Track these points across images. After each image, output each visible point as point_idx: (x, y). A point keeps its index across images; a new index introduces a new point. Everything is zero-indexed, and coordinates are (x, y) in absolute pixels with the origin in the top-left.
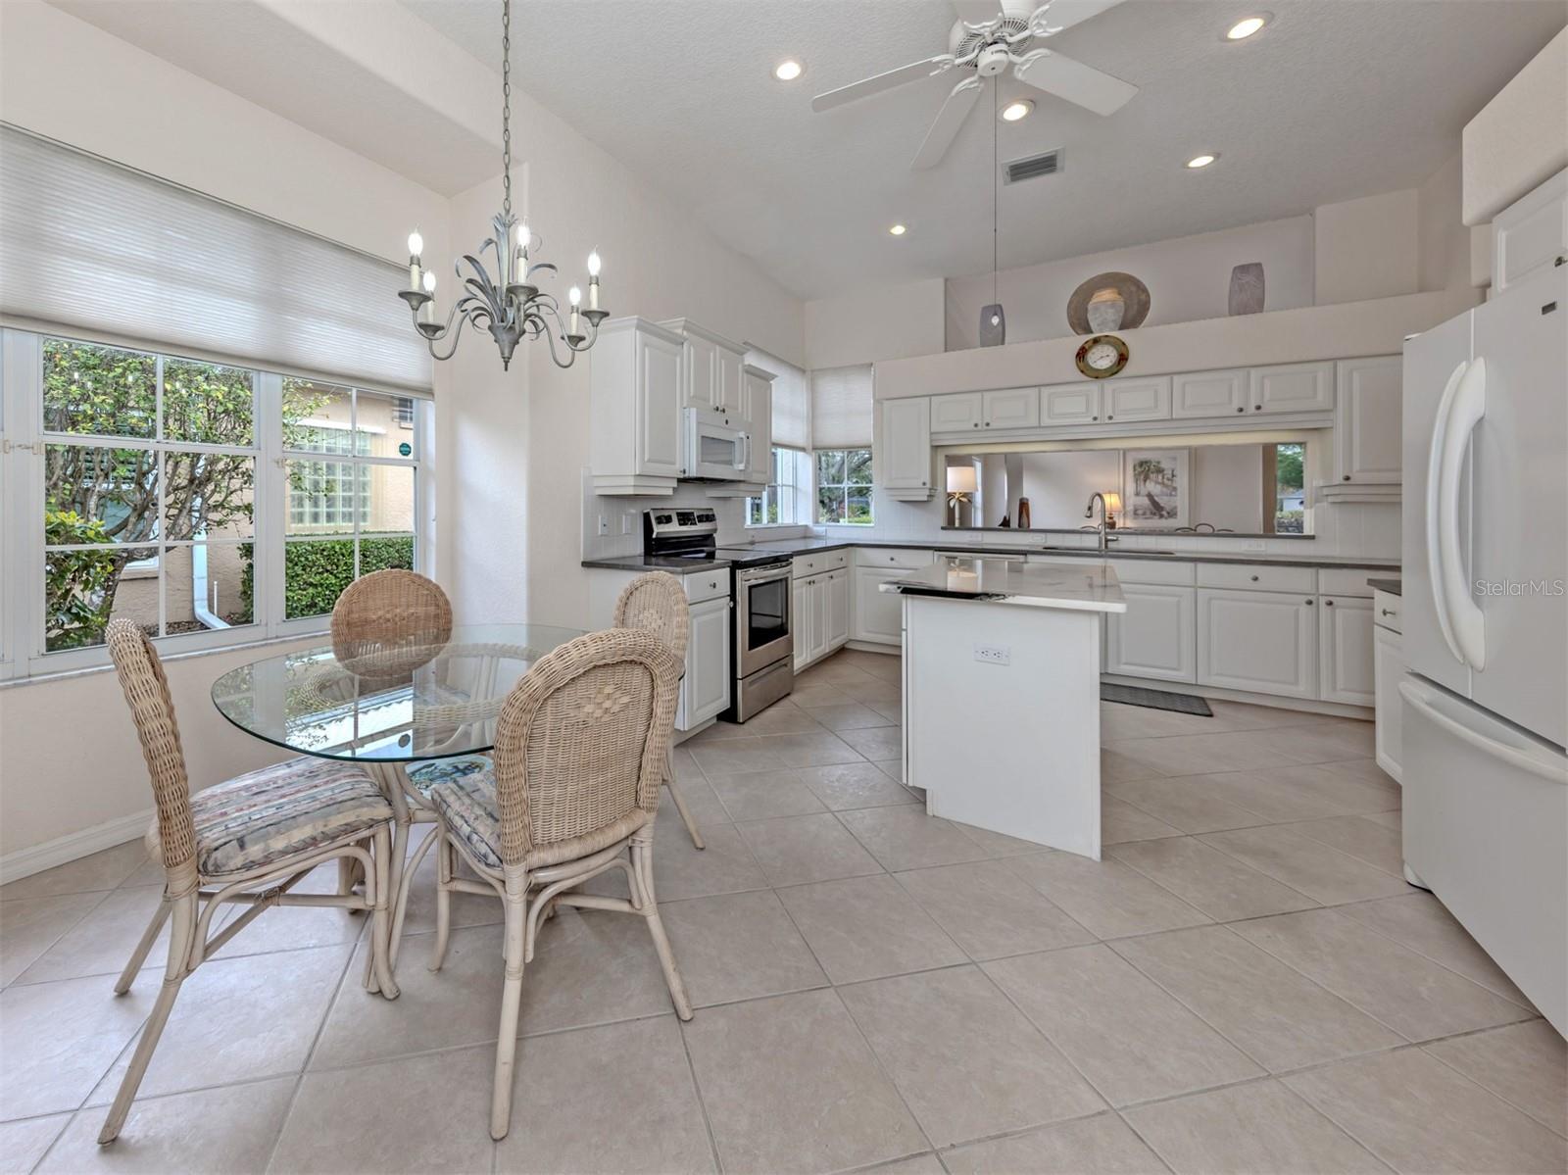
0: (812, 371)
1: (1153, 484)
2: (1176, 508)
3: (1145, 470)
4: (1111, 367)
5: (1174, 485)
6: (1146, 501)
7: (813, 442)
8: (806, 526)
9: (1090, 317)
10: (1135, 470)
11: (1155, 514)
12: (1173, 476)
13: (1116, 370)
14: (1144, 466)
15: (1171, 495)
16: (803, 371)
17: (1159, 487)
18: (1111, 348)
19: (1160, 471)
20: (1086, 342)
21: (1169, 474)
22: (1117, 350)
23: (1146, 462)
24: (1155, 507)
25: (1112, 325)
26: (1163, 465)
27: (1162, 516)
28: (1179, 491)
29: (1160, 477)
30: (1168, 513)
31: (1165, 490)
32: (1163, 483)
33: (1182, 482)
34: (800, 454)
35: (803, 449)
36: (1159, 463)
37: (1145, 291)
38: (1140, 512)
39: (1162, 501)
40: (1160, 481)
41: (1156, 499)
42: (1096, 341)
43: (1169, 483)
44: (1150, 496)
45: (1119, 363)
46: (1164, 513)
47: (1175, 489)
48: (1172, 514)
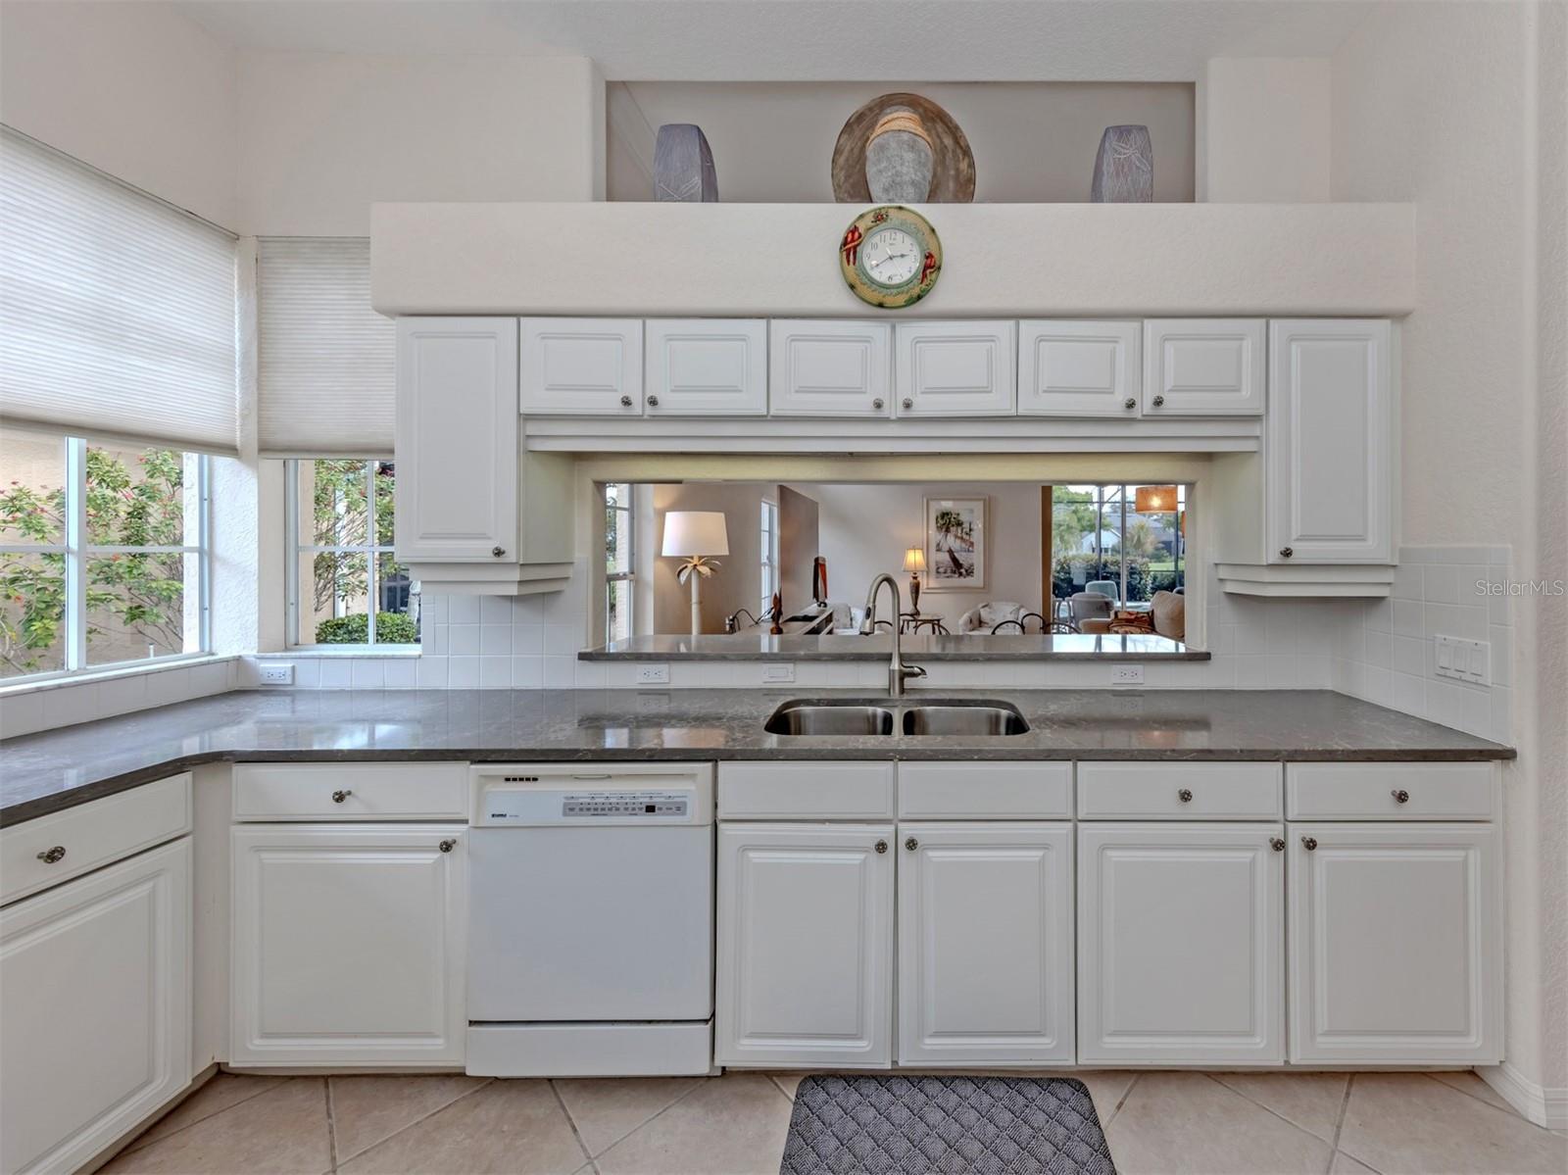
0: (262, 240)
1: (953, 538)
2: (972, 565)
3: (947, 522)
4: (909, 282)
5: (972, 540)
6: (946, 557)
7: (259, 432)
8: (238, 659)
9: (871, 170)
10: (937, 522)
11: (955, 572)
12: (970, 530)
13: (916, 291)
14: (946, 518)
15: (969, 551)
16: (233, 238)
17: (958, 541)
18: (908, 240)
19: (959, 524)
20: (862, 216)
21: (966, 526)
22: (920, 245)
23: (947, 514)
24: (955, 564)
25: (910, 191)
26: (962, 518)
27: (961, 574)
28: (975, 547)
29: (960, 531)
30: (966, 571)
31: (964, 545)
32: (962, 538)
33: (977, 537)
34: (223, 464)
35: (229, 449)
36: (958, 514)
37: (967, 152)
38: (941, 570)
39: (961, 557)
40: (959, 535)
41: (956, 554)
42: (880, 217)
43: (968, 538)
44: (950, 552)
45: (924, 276)
46: (963, 571)
47: (972, 544)
48: (970, 572)
